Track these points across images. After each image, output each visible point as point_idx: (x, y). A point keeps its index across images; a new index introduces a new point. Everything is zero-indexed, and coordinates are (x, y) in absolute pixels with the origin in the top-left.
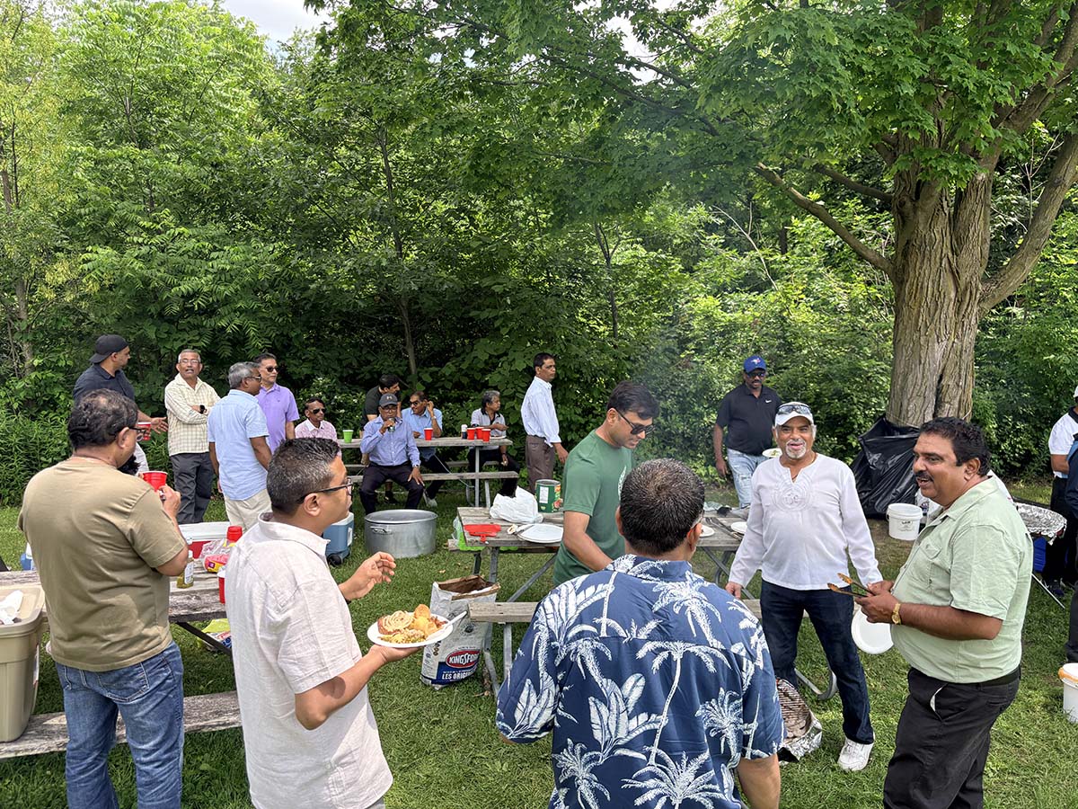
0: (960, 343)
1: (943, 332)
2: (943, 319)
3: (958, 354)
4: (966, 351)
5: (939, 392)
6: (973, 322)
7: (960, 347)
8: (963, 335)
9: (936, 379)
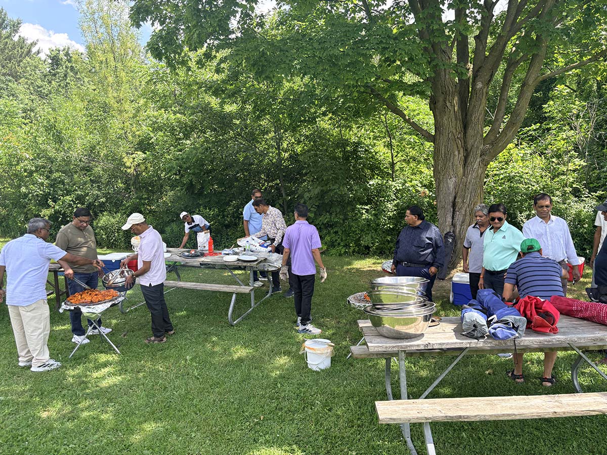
3: (465, 184)
5: (454, 205)
9: (451, 198)
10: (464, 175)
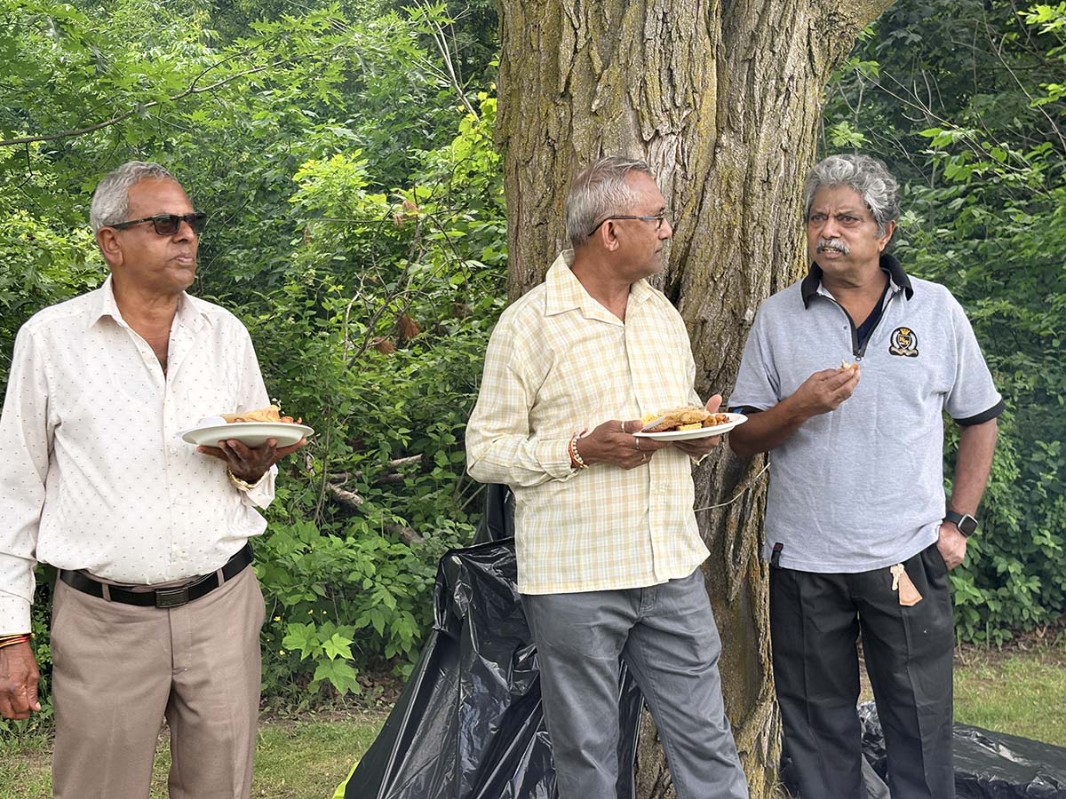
0: (741, 151)
1: (658, 96)
2: (654, 45)
3: (737, 190)
4: (767, 182)
6: (795, 63)
7: (740, 166)
8: (755, 116)
10: (725, 121)
